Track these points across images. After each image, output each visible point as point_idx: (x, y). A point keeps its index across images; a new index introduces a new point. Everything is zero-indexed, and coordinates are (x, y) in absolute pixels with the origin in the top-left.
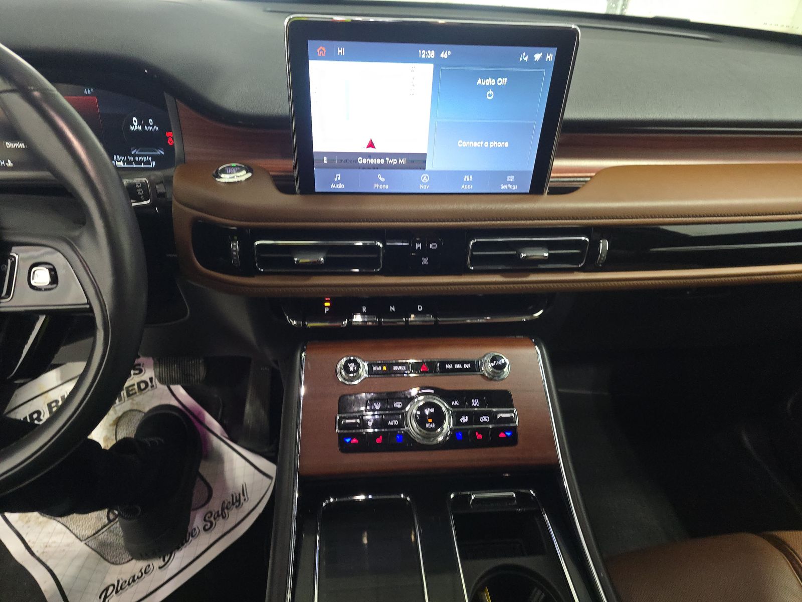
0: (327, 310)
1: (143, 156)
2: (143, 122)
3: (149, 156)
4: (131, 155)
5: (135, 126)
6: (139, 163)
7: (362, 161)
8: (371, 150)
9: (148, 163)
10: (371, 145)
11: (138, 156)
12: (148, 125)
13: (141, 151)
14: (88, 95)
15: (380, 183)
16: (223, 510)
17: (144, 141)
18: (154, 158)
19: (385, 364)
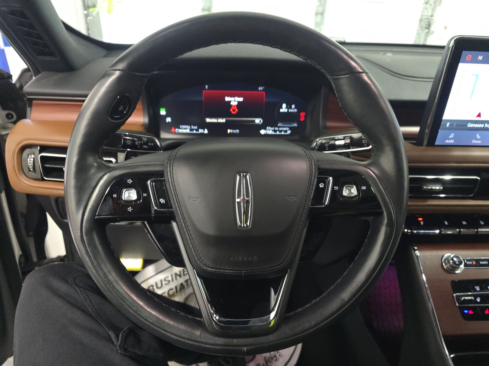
0: (422, 223)
1: (284, 127)
2: (289, 107)
3: (288, 127)
4: (277, 127)
5: (284, 109)
6: (281, 131)
7: (470, 125)
8: (478, 119)
9: (286, 131)
10: (479, 115)
11: (281, 127)
12: (291, 108)
13: (284, 124)
14: (260, 90)
15: (477, 139)
16: (266, 362)
17: (287, 118)
18: (291, 128)
19: (474, 260)
